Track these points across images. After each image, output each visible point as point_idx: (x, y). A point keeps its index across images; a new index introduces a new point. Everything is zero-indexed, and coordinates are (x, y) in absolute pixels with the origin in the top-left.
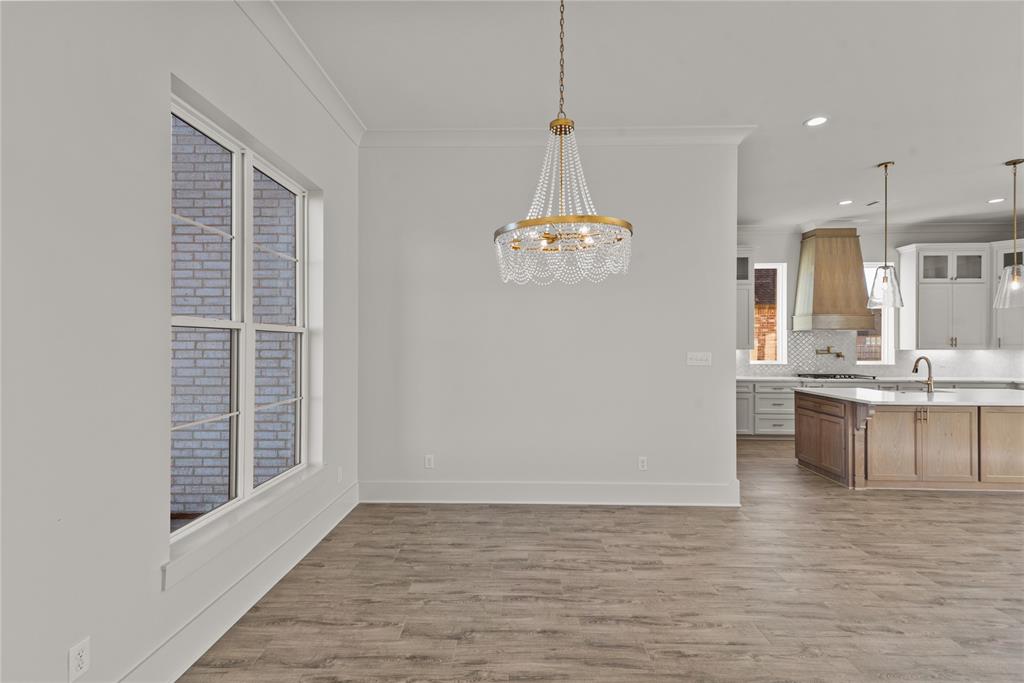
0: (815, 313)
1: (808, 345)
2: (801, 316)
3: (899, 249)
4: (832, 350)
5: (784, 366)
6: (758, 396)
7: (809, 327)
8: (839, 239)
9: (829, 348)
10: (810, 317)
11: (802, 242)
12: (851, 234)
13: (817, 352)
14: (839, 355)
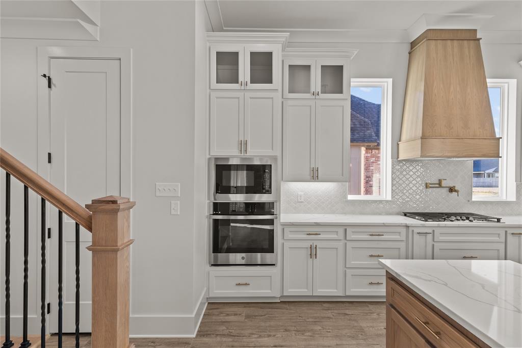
0: (423, 138)
1: (416, 177)
2: (407, 141)
3: (520, 63)
4: (444, 184)
5: (387, 201)
6: (349, 245)
7: (417, 154)
8: (455, 43)
9: (440, 181)
10: (420, 141)
11: (410, 53)
12: (471, 37)
13: (427, 186)
14: (452, 190)
